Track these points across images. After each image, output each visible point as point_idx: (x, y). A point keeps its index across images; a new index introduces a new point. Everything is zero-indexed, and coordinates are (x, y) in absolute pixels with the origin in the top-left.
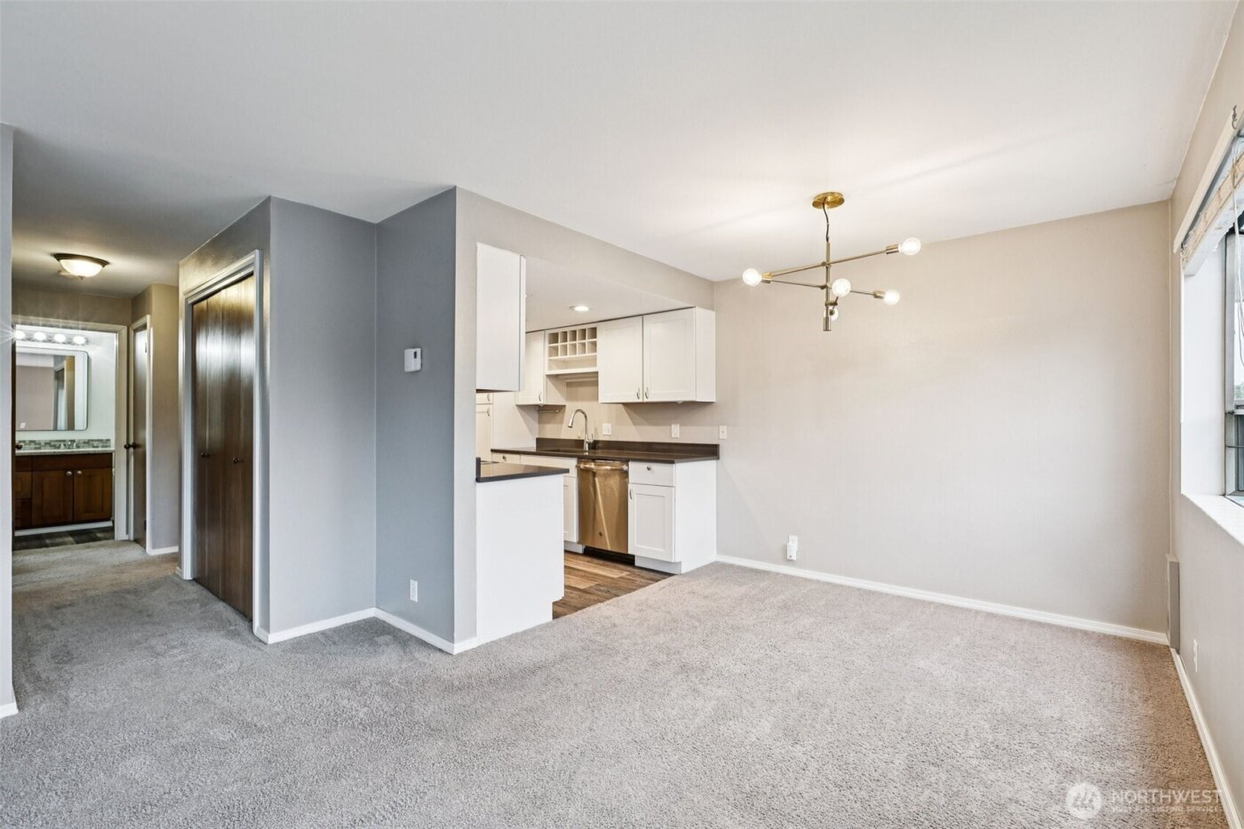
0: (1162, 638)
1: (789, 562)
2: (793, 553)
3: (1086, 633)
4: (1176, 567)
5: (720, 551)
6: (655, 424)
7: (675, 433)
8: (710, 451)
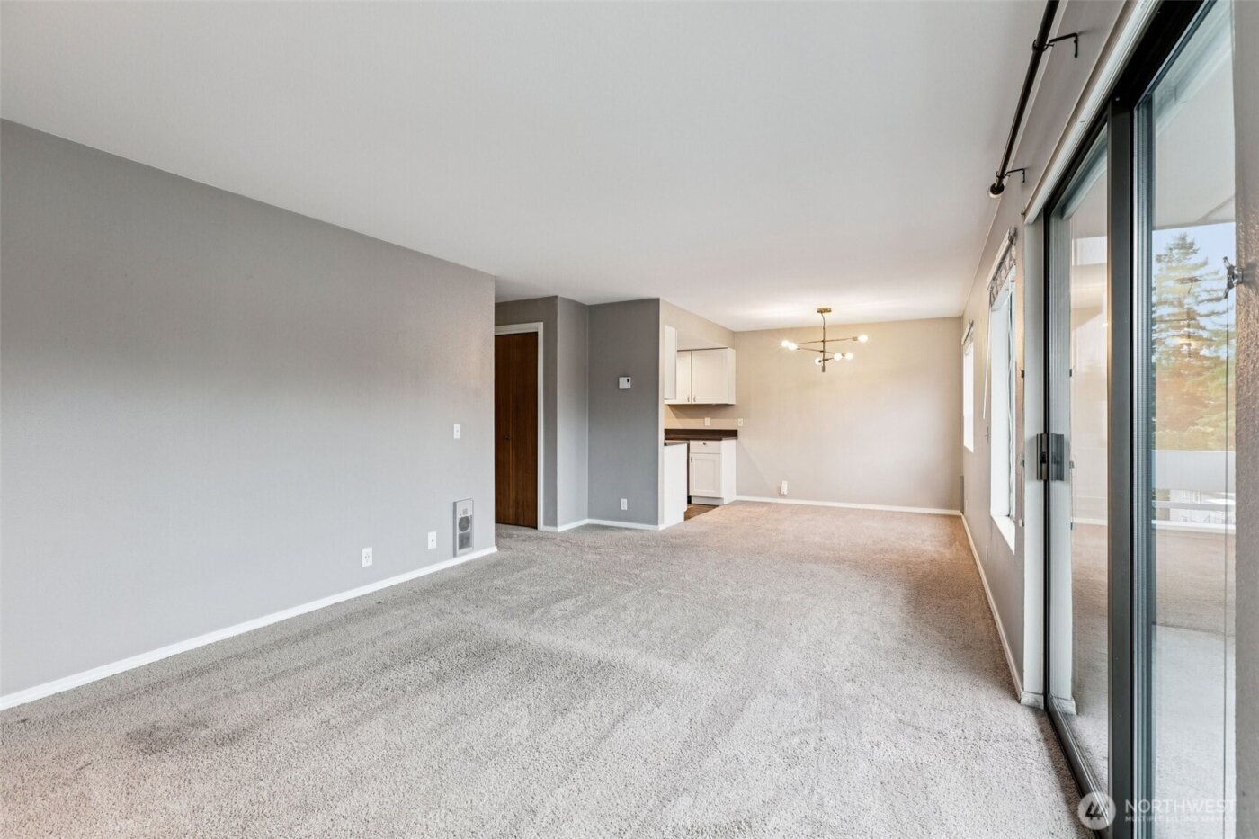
0: (958, 513)
1: (782, 496)
2: (785, 491)
3: (929, 514)
4: (962, 478)
5: (738, 494)
6: (691, 418)
7: (708, 423)
8: (732, 434)
